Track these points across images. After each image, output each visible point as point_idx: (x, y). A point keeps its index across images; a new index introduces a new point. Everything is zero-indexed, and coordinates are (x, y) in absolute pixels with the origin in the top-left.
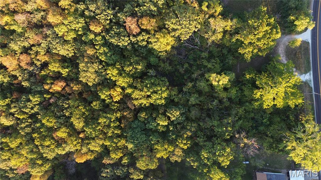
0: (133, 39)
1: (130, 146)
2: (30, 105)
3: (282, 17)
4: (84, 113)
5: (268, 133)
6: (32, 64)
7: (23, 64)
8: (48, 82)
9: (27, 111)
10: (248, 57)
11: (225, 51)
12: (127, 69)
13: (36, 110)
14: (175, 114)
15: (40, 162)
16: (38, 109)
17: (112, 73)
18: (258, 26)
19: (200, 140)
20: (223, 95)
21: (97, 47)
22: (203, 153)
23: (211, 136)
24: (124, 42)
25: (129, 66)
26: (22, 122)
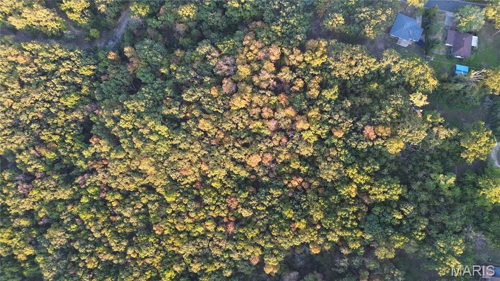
0: (371, 144)
1: (368, 237)
2: (269, 198)
3: (491, 126)
4: (323, 207)
5: (490, 229)
6: (274, 161)
7: (265, 162)
8: (287, 178)
9: (266, 203)
10: (471, 160)
11: (444, 155)
12: (366, 169)
13: (274, 202)
14: (409, 209)
15: (276, 252)
16: (277, 202)
17: (351, 172)
18: (480, 138)
19: (434, 232)
20: (448, 193)
21: (339, 150)
22: (438, 243)
23: (443, 229)
24: (363, 146)
25: (367, 166)
26: (260, 214)
